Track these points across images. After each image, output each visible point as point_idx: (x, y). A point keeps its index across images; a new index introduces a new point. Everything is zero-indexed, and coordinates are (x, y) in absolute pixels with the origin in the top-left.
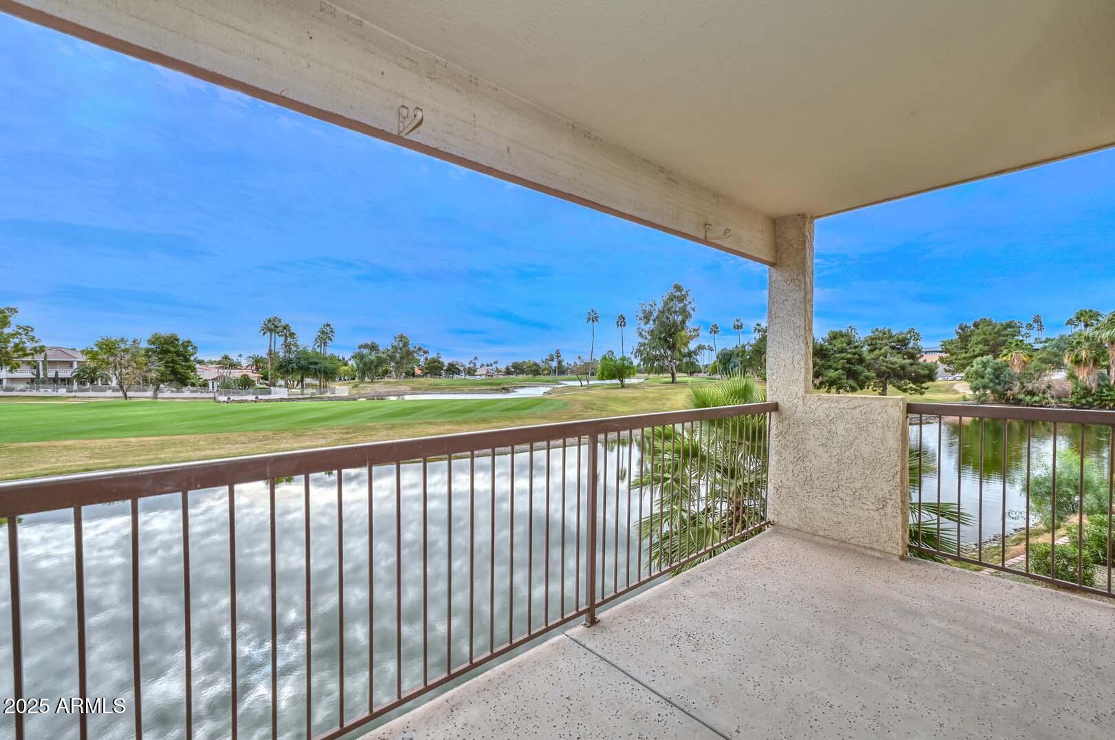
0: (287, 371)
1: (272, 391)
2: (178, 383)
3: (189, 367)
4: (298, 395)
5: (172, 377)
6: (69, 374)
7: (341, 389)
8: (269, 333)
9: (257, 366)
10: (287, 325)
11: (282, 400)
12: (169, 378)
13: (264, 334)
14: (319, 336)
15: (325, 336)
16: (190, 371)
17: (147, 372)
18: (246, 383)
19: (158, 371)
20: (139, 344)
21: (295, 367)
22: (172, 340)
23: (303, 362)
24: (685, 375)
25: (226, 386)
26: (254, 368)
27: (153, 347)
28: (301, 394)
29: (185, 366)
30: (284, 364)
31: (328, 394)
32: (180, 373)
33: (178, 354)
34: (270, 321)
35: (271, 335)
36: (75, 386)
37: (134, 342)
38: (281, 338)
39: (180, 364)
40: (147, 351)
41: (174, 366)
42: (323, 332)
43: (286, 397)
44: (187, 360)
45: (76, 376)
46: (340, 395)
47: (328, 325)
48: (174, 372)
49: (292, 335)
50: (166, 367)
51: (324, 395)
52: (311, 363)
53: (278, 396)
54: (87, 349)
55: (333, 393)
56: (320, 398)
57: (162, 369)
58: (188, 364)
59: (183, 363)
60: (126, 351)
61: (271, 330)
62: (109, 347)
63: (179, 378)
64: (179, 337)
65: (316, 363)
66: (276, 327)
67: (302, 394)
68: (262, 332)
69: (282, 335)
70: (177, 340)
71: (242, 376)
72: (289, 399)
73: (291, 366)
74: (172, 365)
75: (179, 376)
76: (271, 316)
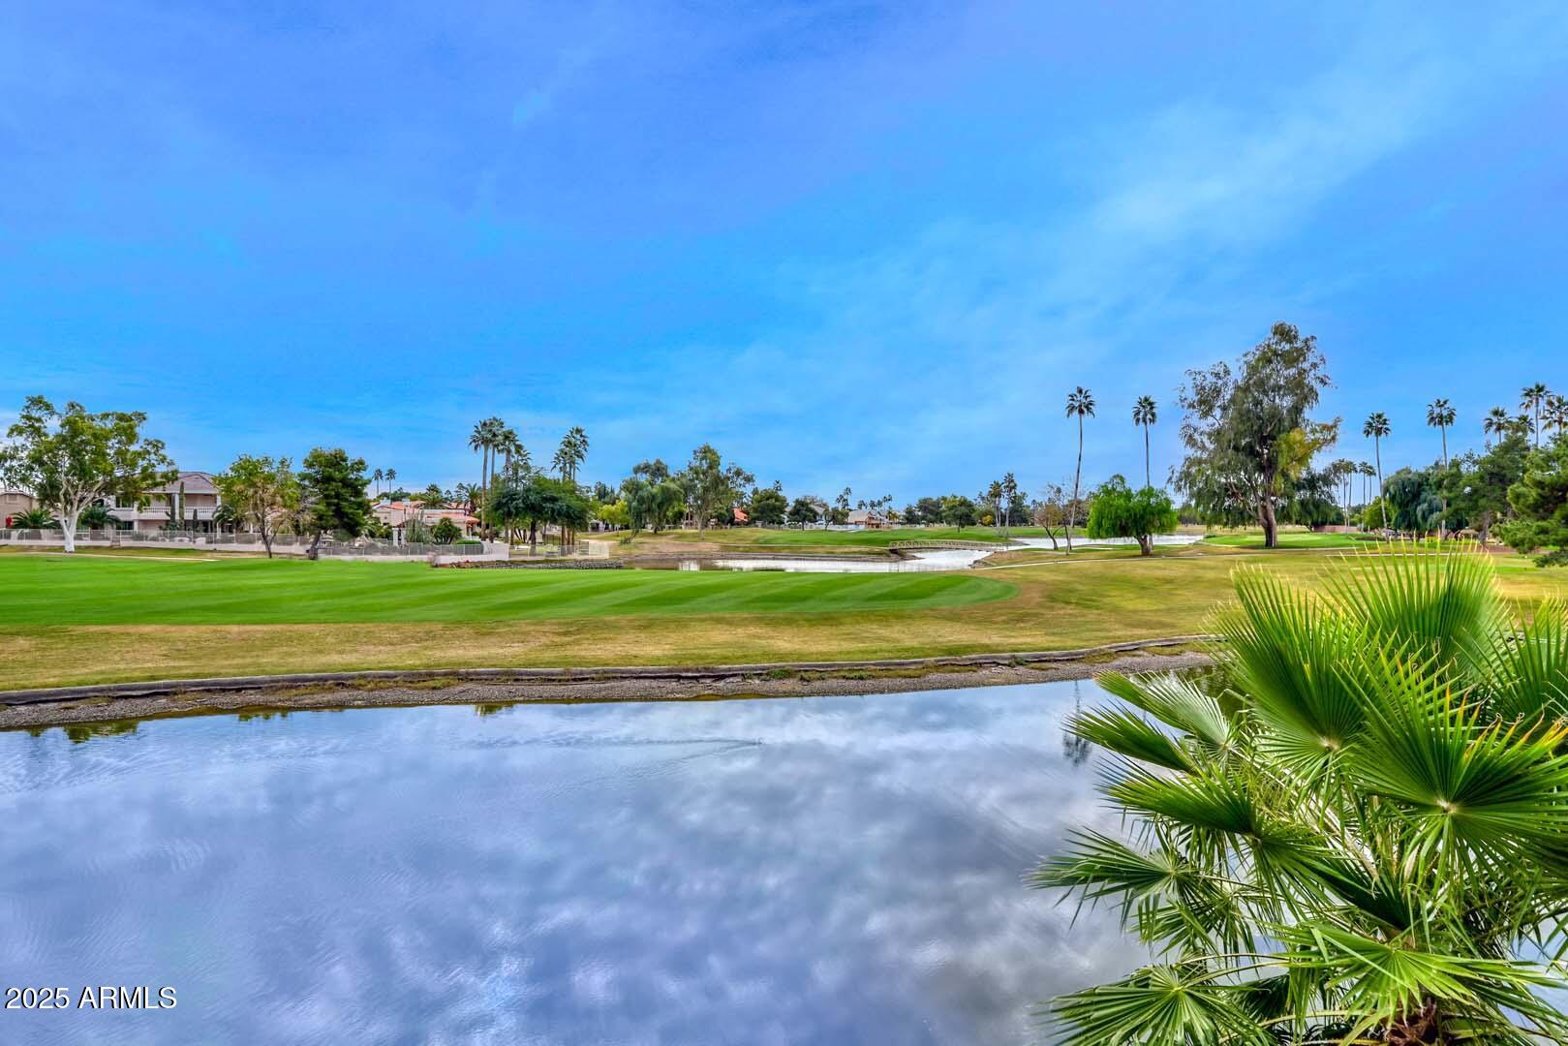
0: (509, 514)
1: (485, 549)
2: (344, 531)
3: (360, 505)
4: (526, 555)
5: (336, 521)
6: (211, 514)
7: (599, 546)
8: (483, 447)
9: (472, 502)
10: (511, 433)
11: (499, 564)
12: (331, 522)
13: (476, 448)
14: (562, 451)
15: (573, 450)
16: (360, 511)
17: (298, 513)
18: (447, 534)
19: (315, 511)
20: (288, 466)
21: (521, 505)
22: (337, 460)
23: (532, 498)
24: (1304, 528)
25: (416, 538)
26: (468, 506)
27: (311, 471)
28: (530, 555)
29: (354, 503)
30: (504, 501)
31: (576, 556)
32: (346, 515)
33: (346, 483)
34: (485, 424)
35: (486, 450)
36: (219, 534)
37: (282, 463)
38: (501, 455)
39: (346, 500)
40: (304, 477)
41: (337, 505)
42: (569, 442)
43: (506, 558)
44: (358, 493)
45: (218, 518)
46: (595, 557)
47: (578, 431)
48: (339, 513)
49: (519, 448)
50: (328, 505)
51: (569, 557)
52: (546, 500)
53: (493, 557)
54: (220, 475)
55: (585, 553)
56: (560, 561)
57: (322, 507)
58: (360, 500)
59: (352, 499)
60: (271, 478)
61: (486, 442)
62: (249, 471)
63: (346, 523)
64: (346, 455)
65: (554, 500)
66: (495, 435)
67: (533, 553)
68: (474, 444)
69: (502, 450)
70: (345, 460)
71: (442, 521)
72: (512, 562)
73: (514, 503)
74: (336, 501)
75: (346, 520)
76: (486, 417)
